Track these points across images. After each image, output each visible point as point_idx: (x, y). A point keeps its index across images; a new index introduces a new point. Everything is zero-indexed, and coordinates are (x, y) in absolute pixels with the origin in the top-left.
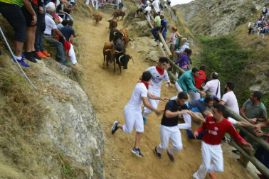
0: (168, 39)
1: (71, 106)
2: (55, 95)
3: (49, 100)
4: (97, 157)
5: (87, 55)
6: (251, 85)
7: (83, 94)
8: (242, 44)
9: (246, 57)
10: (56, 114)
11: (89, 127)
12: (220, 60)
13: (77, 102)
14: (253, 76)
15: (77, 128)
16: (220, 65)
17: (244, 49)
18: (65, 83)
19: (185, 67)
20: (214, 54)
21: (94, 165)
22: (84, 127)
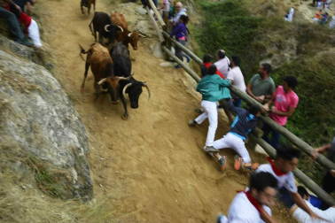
0: (160, 4)
1: (39, 98)
2: (14, 84)
3: (6, 91)
4: (80, 157)
5: (54, 31)
6: (261, 59)
7: (54, 82)
8: (250, 10)
9: (255, 26)
10: (20, 109)
11: (66, 122)
12: (225, 30)
13: (46, 91)
14: (263, 49)
15: (50, 125)
16: (226, 37)
17: (253, 16)
18: (26, 68)
19: (183, 38)
20: (218, 24)
21: (78, 166)
22: (59, 122)
